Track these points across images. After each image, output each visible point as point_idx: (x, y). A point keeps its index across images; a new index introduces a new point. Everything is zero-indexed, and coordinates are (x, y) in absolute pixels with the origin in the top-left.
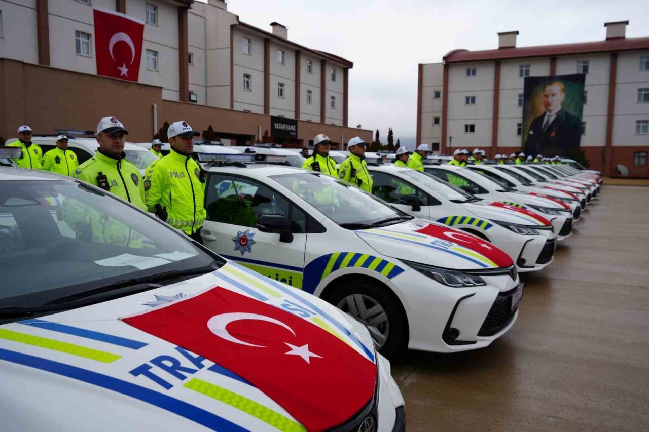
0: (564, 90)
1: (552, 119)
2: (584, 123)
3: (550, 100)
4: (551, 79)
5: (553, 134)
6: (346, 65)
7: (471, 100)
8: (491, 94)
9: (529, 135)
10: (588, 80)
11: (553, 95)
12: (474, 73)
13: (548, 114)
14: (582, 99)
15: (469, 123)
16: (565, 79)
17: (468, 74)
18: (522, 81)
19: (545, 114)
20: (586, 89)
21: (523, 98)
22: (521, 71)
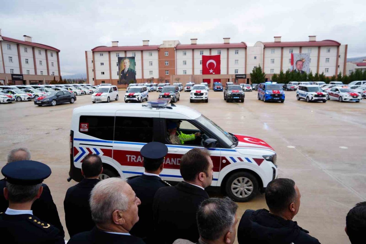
0: (129, 61)
1: (126, 71)
2: (136, 72)
3: (125, 64)
4: (125, 58)
5: (127, 75)
6: (58, 51)
7: (102, 64)
8: (108, 62)
9: (121, 75)
10: (136, 58)
11: (126, 63)
12: (102, 55)
13: (125, 69)
14: (135, 64)
15: (103, 71)
16: (130, 58)
17: (101, 55)
18: (117, 58)
19: (124, 69)
20: (135, 61)
21: (118, 64)
22: (117, 55)
